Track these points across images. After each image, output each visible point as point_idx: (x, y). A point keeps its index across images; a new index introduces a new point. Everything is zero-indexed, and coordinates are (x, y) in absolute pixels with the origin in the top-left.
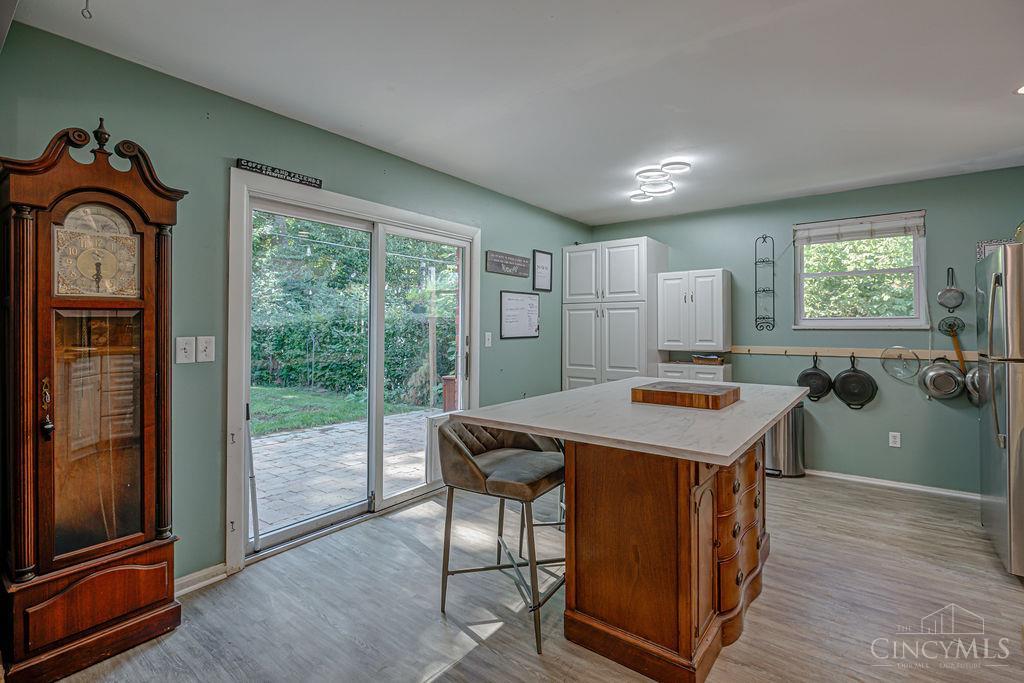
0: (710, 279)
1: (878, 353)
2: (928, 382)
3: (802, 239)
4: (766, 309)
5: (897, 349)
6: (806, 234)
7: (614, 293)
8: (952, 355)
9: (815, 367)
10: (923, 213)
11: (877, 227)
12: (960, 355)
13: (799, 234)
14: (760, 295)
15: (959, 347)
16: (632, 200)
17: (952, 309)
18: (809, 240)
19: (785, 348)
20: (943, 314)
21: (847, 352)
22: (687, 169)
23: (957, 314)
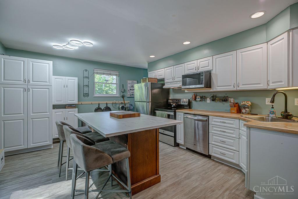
0: (74, 80)
1: (111, 102)
2: (120, 108)
3: (96, 73)
4: (86, 91)
5: (114, 101)
6: (96, 71)
7: (35, 81)
8: (123, 102)
9: (99, 107)
10: (119, 72)
11: (111, 73)
12: (124, 102)
13: (95, 71)
14: (84, 87)
15: (124, 100)
16: (54, 47)
17: (123, 93)
18: (97, 73)
19: (92, 102)
20: (122, 94)
21: (105, 102)
22: (92, 46)
23: (124, 94)
